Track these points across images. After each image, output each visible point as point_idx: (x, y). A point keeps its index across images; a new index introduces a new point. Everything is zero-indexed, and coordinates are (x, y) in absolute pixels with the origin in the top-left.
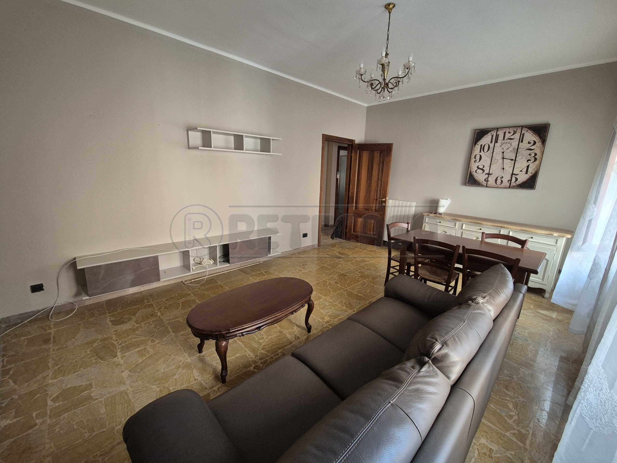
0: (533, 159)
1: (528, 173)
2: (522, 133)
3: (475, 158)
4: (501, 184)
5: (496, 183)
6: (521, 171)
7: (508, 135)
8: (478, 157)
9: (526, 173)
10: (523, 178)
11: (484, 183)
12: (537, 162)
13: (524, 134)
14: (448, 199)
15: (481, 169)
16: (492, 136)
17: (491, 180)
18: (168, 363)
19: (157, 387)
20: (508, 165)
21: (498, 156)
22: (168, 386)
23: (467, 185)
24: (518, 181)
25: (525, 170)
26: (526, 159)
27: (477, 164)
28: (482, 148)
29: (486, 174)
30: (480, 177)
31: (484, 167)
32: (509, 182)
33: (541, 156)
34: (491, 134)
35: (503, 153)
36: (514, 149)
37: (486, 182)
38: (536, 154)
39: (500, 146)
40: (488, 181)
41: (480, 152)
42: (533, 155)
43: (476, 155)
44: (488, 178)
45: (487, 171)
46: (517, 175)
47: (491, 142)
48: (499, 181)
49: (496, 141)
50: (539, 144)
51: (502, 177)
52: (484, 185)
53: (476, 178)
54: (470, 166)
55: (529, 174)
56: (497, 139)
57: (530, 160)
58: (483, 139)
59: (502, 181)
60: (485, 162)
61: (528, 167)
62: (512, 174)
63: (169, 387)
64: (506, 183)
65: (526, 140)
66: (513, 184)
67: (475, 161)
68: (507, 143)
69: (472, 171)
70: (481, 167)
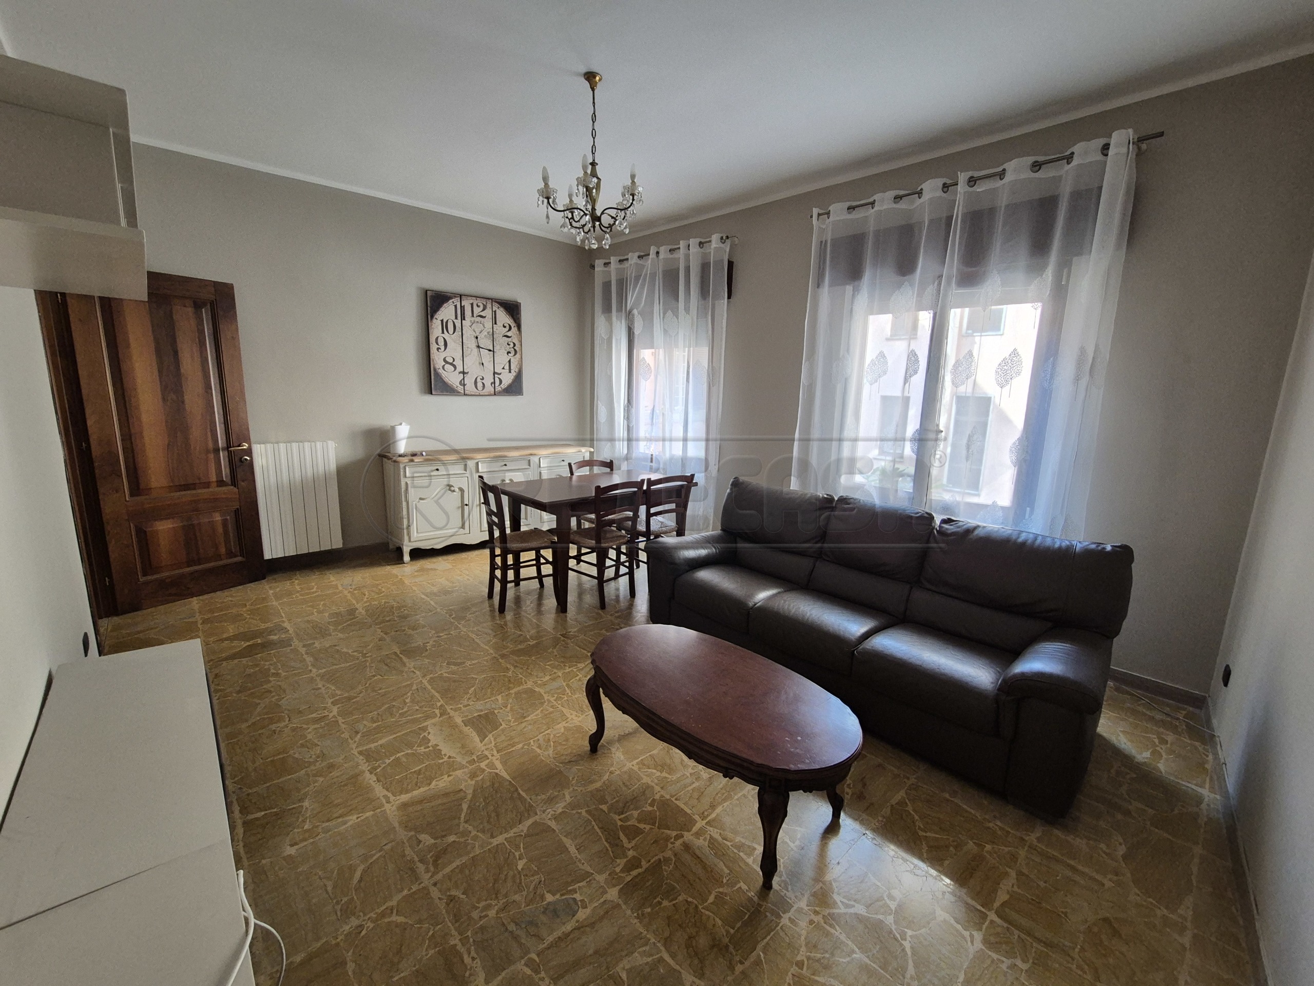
0: (513, 353)
1: (512, 371)
2: (494, 310)
3: (437, 344)
4: (483, 389)
5: (476, 387)
6: (503, 368)
7: (477, 311)
8: (441, 342)
9: (510, 372)
10: (507, 379)
11: (460, 389)
12: (518, 355)
13: (495, 312)
14: (403, 424)
15: (451, 364)
16: (456, 306)
17: (469, 381)
18: (827, 955)
19: (905, 940)
20: (486, 356)
21: (470, 344)
22: (890, 914)
23: (433, 393)
24: (503, 384)
25: (507, 367)
26: (506, 350)
27: (443, 355)
28: (444, 326)
29: (460, 373)
30: (452, 377)
31: (454, 360)
32: (493, 385)
33: (520, 346)
34: (453, 302)
35: (477, 338)
36: (488, 333)
37: (462, 387)
38: (514, 345)
39: (470, 326)
40: (464, 385)
41: (443, 332)
42: (512, 345)
43: (438, 337)
44: (464, 379)
45: (460, 369)
46: (500, 374)
47: (456, 318)
48: (480, 385)
49: (463, 318)
50: (514, 329)
51: (483, 379)
52: (459, 392)
53: (446, 380)
54: (431, 358)
55: (513, 374)
56: (464, 314)
57: (510, 353)
58: (442, 309)
59: (483, 384)
60: (453, 351)
61: (510, 361)
62: (495, 373)
63: (892, 910)
64: (489, 389)
65: (500, 324)
66: (498, 389)
67: (438, 349)
68: (478, 322)
69: (437, 367)
70: (450, 360)
